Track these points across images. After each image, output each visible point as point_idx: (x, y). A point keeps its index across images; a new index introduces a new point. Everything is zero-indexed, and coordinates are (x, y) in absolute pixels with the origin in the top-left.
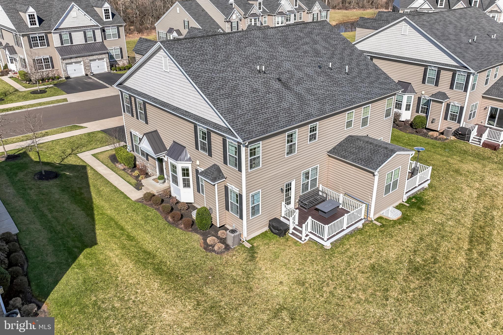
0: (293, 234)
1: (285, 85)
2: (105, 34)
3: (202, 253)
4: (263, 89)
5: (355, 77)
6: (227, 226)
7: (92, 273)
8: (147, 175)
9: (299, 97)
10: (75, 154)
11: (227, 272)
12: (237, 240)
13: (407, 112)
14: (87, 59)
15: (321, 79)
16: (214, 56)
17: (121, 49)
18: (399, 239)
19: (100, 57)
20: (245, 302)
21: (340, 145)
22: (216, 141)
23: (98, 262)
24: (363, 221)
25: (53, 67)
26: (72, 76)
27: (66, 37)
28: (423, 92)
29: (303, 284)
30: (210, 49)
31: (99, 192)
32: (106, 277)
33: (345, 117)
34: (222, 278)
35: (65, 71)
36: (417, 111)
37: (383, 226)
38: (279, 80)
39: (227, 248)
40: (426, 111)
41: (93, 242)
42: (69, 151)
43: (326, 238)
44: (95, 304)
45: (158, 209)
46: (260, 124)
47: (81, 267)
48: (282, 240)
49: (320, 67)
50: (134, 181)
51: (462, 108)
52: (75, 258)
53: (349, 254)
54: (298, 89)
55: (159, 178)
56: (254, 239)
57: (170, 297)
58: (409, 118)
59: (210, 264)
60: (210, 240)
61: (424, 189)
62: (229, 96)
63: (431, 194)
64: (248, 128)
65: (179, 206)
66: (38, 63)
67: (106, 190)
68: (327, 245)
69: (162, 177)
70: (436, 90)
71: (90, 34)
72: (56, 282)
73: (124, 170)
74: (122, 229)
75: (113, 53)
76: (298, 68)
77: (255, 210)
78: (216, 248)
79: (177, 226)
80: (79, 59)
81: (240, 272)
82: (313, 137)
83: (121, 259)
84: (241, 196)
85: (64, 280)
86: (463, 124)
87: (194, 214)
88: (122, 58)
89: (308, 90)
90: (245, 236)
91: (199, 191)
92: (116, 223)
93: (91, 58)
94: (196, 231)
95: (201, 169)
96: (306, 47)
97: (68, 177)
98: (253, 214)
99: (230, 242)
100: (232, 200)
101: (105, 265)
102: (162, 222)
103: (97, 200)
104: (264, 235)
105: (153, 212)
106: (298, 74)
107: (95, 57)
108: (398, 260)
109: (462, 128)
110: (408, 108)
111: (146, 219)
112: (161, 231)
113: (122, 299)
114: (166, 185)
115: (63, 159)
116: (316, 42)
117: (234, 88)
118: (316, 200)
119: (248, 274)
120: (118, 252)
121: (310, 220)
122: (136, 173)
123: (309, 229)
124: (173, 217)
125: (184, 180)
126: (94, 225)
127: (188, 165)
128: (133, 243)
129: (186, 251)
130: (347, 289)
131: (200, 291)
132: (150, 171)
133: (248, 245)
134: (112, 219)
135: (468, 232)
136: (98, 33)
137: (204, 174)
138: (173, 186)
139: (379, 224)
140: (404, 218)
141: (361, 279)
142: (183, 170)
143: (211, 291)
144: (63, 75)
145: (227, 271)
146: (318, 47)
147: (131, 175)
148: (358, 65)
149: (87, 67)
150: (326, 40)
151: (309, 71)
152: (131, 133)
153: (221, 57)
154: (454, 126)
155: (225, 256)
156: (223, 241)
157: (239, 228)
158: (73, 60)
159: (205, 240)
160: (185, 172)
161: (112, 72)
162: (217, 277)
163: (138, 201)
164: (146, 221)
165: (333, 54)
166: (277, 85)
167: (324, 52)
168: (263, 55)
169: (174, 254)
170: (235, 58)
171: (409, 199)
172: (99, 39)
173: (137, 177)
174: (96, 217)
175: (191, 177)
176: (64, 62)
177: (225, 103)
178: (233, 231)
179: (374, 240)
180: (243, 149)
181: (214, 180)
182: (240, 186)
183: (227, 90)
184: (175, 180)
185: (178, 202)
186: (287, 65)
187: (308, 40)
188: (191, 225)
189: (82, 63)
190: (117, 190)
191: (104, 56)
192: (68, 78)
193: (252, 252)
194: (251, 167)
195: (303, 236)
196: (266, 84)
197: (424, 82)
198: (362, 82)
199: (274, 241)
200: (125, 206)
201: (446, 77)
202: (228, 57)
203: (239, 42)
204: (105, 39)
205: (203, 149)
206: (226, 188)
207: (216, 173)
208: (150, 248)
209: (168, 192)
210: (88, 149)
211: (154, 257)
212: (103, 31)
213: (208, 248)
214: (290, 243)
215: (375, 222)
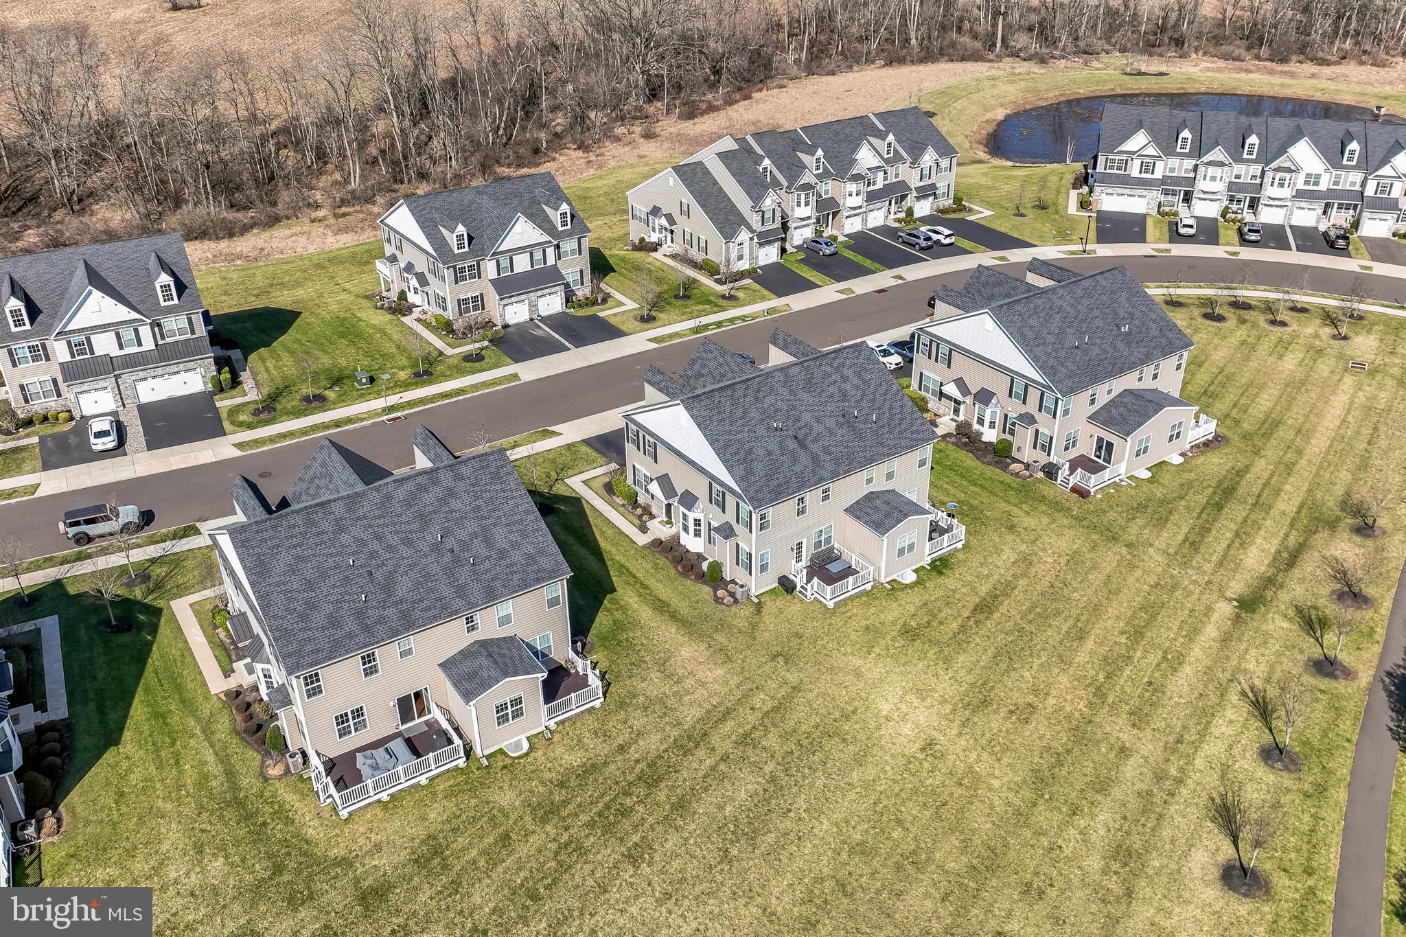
0: (800, 592)
1: (802, 445)
2: (559, 252)
3: (713, 605)
4: (777, 451)
5: (883, 426)
6: (736, 580)
7: (618, 616)
8: (652, 517)
9: (815, 458)
10: (562, 480)
11: (734, 623)
12: (745, 595)
13: (992, 430)
14: (533, 296)
15: (842, 432)
16: (732, 414)
17: (581, 271)
18: (903, 603)
19: (553, 290)
20: (749, 647)
21: (858, 503)
22: (731, 501)
23: (621, 607)
24: (872, 583)
25: (483, 309)
26: (511, 322)
27: (505, 263)
28: (1010, 409)
29: (801, 637)
30: (726, 404)
31: (603, 533)
32: (631, 620)
33: (864, 475)
34: (730, 627)
35: (503, 316)
36: (1004, 432)
37: (893, 589)
38: (796, 438)
39: (736, 601)
40: (1012, 433)
41: (613, 590)
42: (553, 474)
43: (828, 598)
44: (627, 640)
45: (667, 557)
46: (771, 492)
47: (608, 610)
48: (789, 597)
49: (844, 416)
50: (637, 522)
51: (1051, 438)
52: (601, 603)
53: (849, 614)
54: (815, 448)
55: (667, 523)
56: (762, 594)
57: (686, 639)
58: (994, 440)
59: (719, 615)
60: (720, 593)
61: (956, 550)
62: (744, 461)
63: (961, 556)
64: (759, 496)
65: (689, 556)
66: (462, 304)
67: (609, 532)
68: (831, 605)
69: (669, 522)
70: (1023, 409)
71: (538, 255)
72: (592, 622)
73: (623, 505)
74: (634, 577)
75: (570, 279)
76: (818, 420)
77: (764, 568)
78: (725, 601)
79: (687, 577)
80: (523, 297)
81: (746, 624)
82: (825, 498)
83: (640, 606)
84: (751, 555)
85: (597, 619)
86: (1053, 459)
87: (705, 566)
88: (582, 284)
89: (826, 450)
90: (753, 592)
91: (710, 542)
92: (628, 570)
93: (539, 293)
94: (706, 583)
95: (715, 524)
96: (833, 389)
97: (564, 513)
98: (762, 571)
99: (738, 596)
100: (743, 557)
101: (628, 610)
102: (672, 571)
103: (603, 544)
104: (772, 591)
105: (662, 561)
106: (818, 428)
107: (544, 292)
108: (893, 623)
109: (1051, 463)
110: (992, 425)
111: (656, 567)
112: (673, 580)
113: (648, 638)
114: (674, 530)
115: (551, 487)
116: (845, 379)
117: (750, 451)
118: (829, 558)
119: (754, 626)
120: (636, 599)
121: (815, 580)
122: (639, 511)
123: (815, 588)
124: (683, 568)
125: (695, 530)
126: (608, 571)
127: (701, 516)
128: (648, 592)
129: (697, 602)
130: (838, 643)
131: (711, 637)
132: (654, 511)
133: (756, 600)
134: (623, 566)
135: (978, 600)
136: (550, 252)
137: (717, 530)
138: (683, 534)
139: (889, 587)
140: (918, 583)
141: (853, 636)
142: (695, 520)
143: (721, 638)
144: (499, 322)
145: (736, 622)
146: (847, 386)
147: (632, 513)
148: (892, 407)
149: (533, 307)
150: (858, 375)
151: (830, 423)
152: (634, 466)
153: (739, 413)
154: (1043, 459)
155: (734, 609)
156: (732, 594)
157: (748, 584)
158: (514, 299)
159: (715, 593)
160: (697, 522)
161: (568, 311)
162: (725, 626)
163: (644, 547)
164: (656, 570)
165: (864, 394)
166: (792, 444)
167: (853, 392)
168: (782, 405)
169: (686, 604)
170: (754, 414)
171: (934, 561)
172: (551, 261)
173: (640, 517)
174: (608, 563)
175: (702, 528)
176: (502, 303)
177: (740, 470)
178: (742, 586)
179: (878, 603)
180: (754, 515)
181: (726, 538)
182: (750, 545)
183: (742, 455)
184: (686, 529)
185: (688, 551)
186: (807, 417)
187: (835, 377)
188: (701, 577)
189: (526, 301)
190: (621, 533)
191: (558, 288)
192: (506, 326)
193: (759, 607)
194: (761, 529)
195: (809, 594)
196: (781, 445)
197: (1010, 396)
198: (890, 432)
199: (781, 598)
200: (633, 552)
201: (1033, 395)
202: (745, 413)
203: (759, 391)
204: (559, 259)
205: (717, 503)
206: (738, 545)
207: (728, 531)
208: (664, 597)
209: (677, 538)
210: (574, 472)
211: (669, 605)
212: (558, 247)
213: (718, 600)
214: (796, 600)
215: (886, 585)
